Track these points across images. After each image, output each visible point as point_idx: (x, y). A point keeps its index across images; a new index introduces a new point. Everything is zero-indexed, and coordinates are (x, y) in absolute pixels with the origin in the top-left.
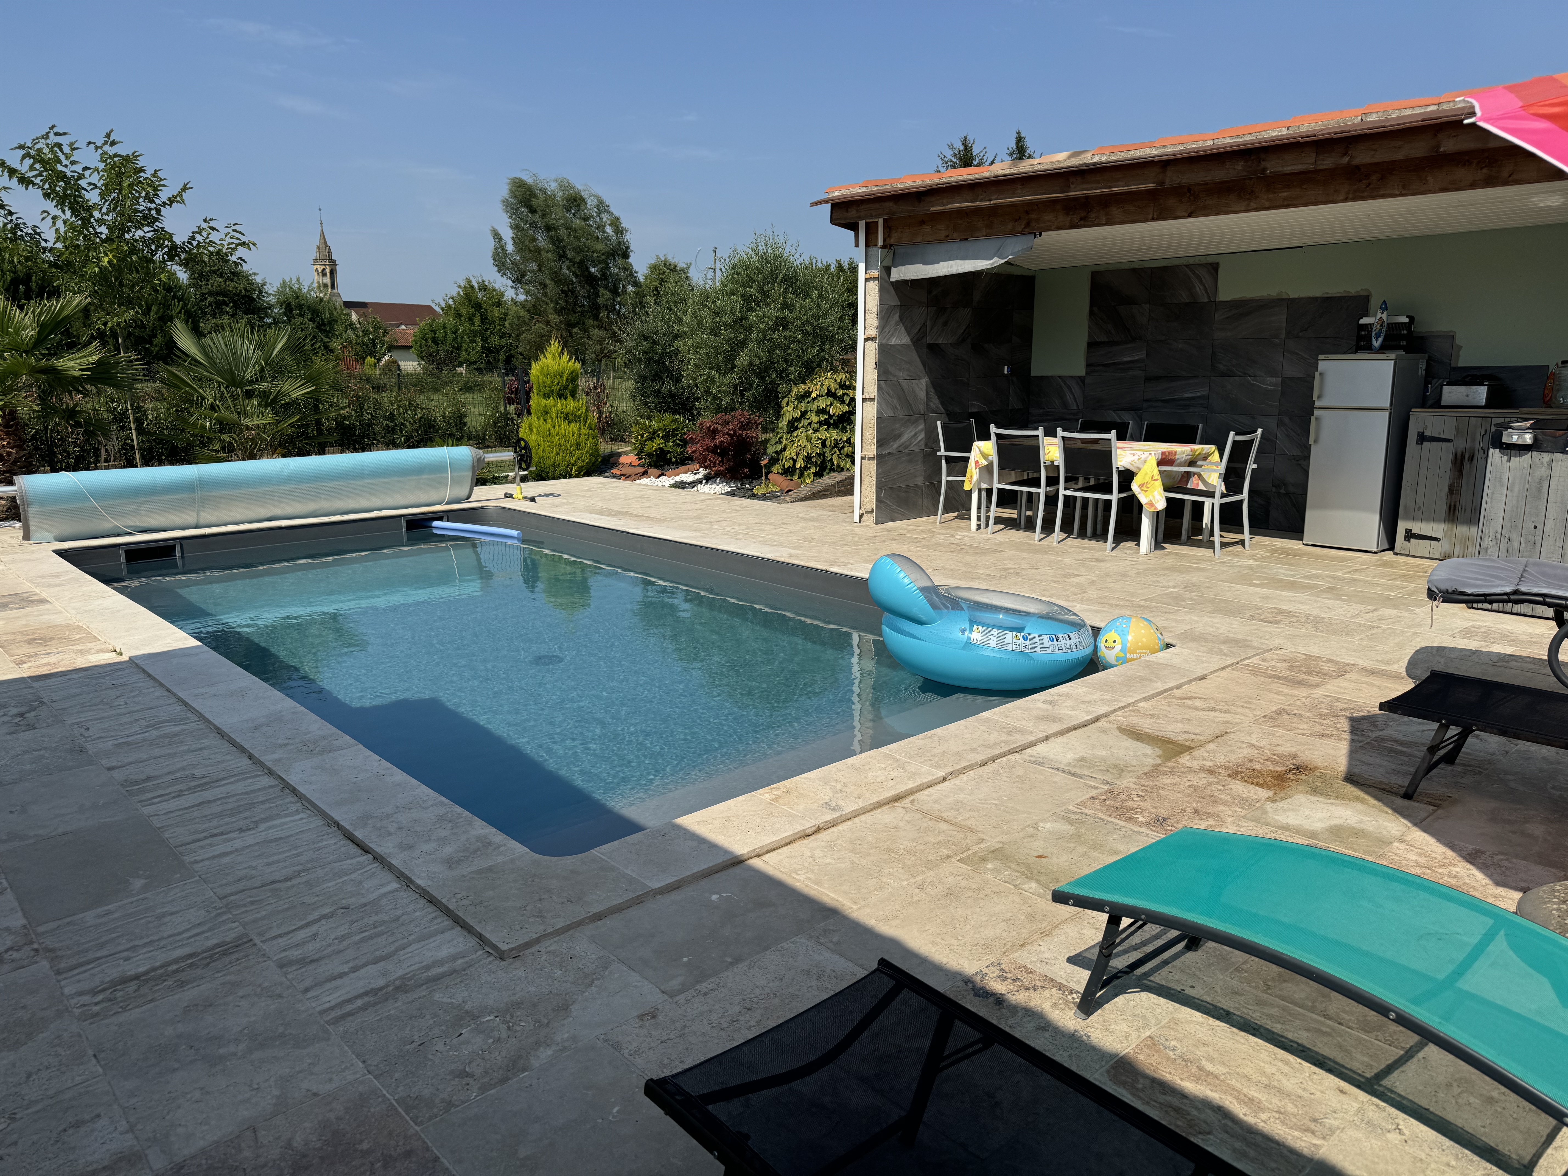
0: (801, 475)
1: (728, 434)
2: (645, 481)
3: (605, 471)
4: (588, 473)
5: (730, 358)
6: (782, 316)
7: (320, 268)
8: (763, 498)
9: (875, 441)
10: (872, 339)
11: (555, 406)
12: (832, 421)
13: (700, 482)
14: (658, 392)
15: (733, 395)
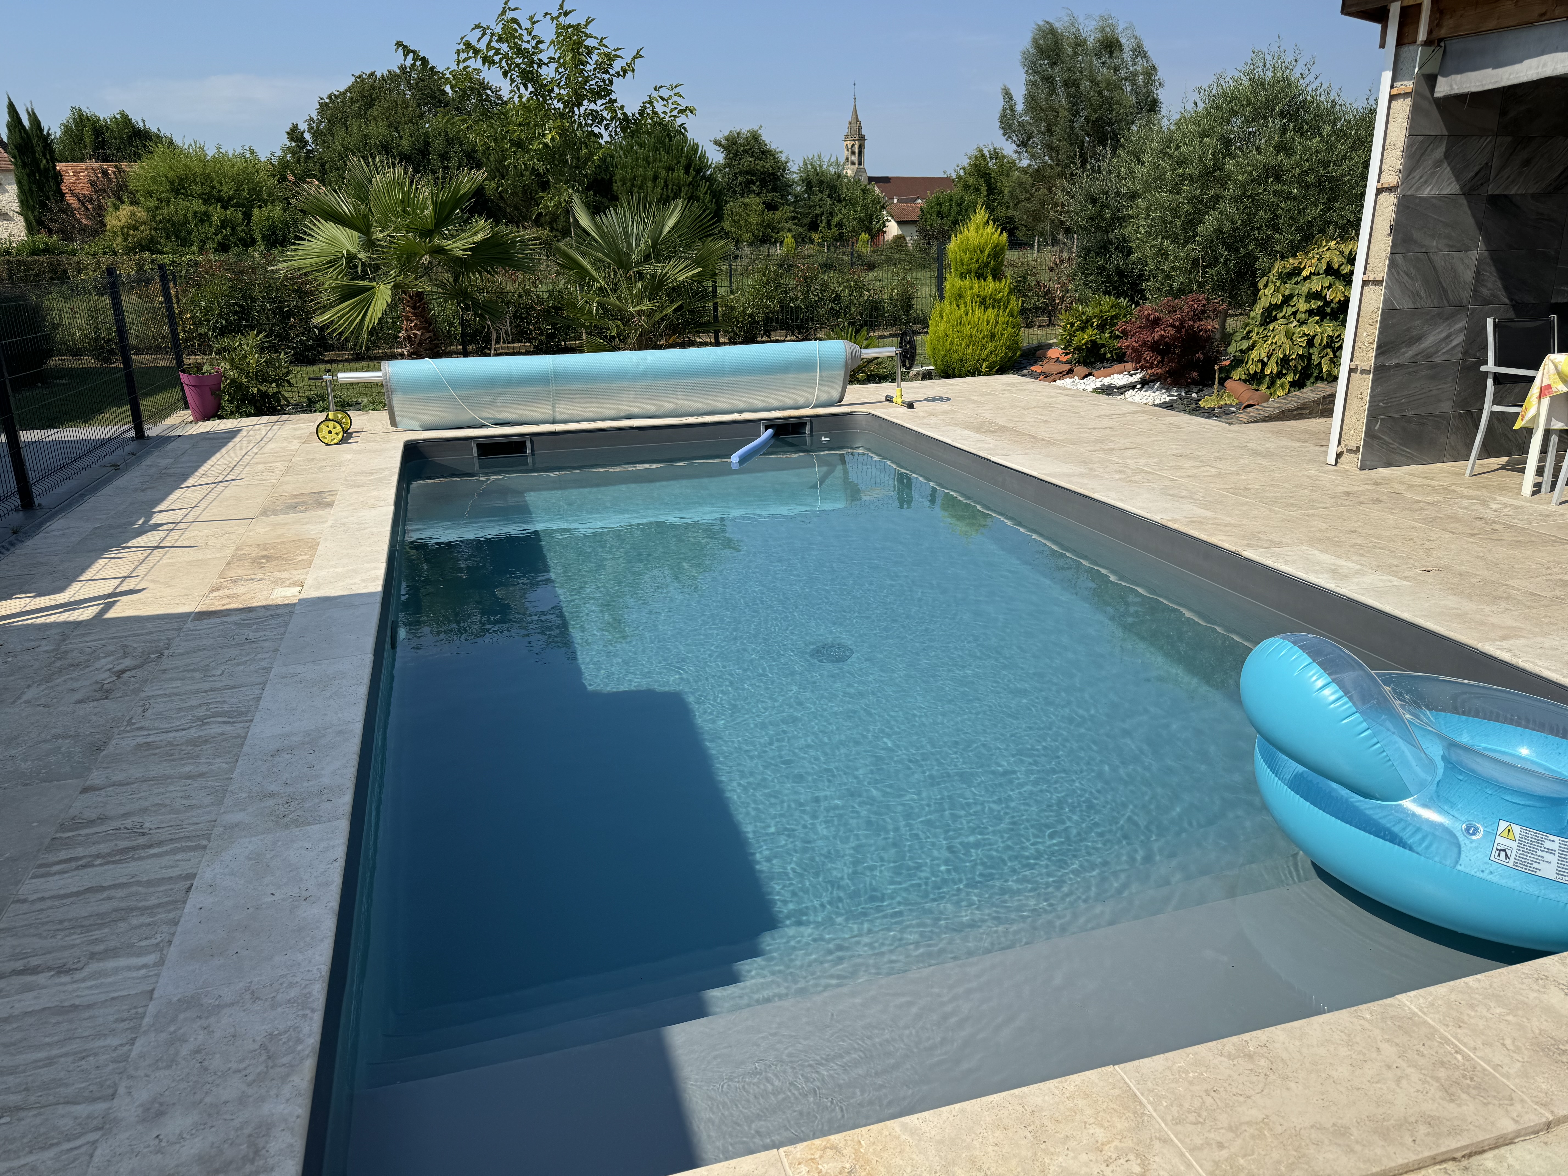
0: (1272, 384)
1: (1172, 325)
2: (1067, 382)
3: (1022, 369)
4: (1002, 371)
5: (1192, 223)
6: (1274, 162)
7: (850, 144)
8: (1210, 413)
9: (1375, 346)
10: (1390, 190)
11: (971, 288)
12: (1328, 310)
13: (1133, 386)
14: (1101, 269)
15: (1191, 273)
